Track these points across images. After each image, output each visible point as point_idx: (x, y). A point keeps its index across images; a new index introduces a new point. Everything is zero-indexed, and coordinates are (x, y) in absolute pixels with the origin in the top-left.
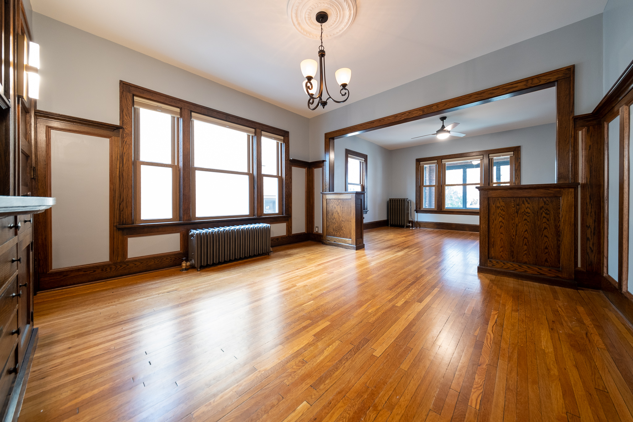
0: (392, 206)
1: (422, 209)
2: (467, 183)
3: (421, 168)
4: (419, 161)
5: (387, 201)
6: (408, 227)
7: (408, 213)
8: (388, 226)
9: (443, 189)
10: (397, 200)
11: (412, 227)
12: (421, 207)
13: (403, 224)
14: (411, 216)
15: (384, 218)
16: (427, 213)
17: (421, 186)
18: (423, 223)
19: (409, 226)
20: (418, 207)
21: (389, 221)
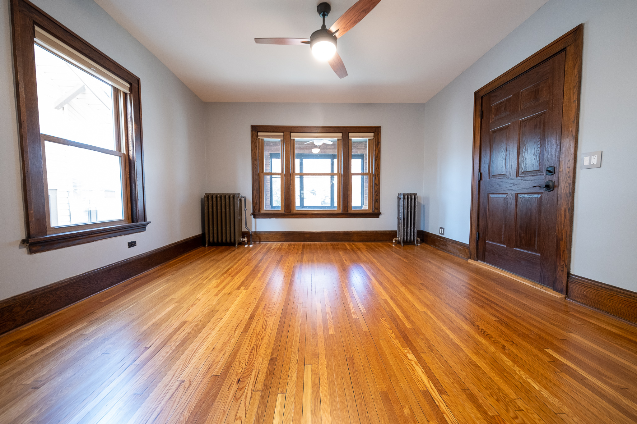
0: (210, 208)
1: (262, 212)
2: (304, 172)
3: (259, 142)
4: (256, 130)
5: (202, 198)
6: (241, 244)
7: (241, 219)
8: (205, 246)
9: (292, 179)
10: (221, 197)
11: (249, 243)
12: (261, 207)
13: (232, 240)
14: (246, 224)
15: (196, 231)
16: (271, 218)
17: (260, 175)
18: (264, 234)
19: (244, 241)
20: (257, 208)
21: (207, 236)
